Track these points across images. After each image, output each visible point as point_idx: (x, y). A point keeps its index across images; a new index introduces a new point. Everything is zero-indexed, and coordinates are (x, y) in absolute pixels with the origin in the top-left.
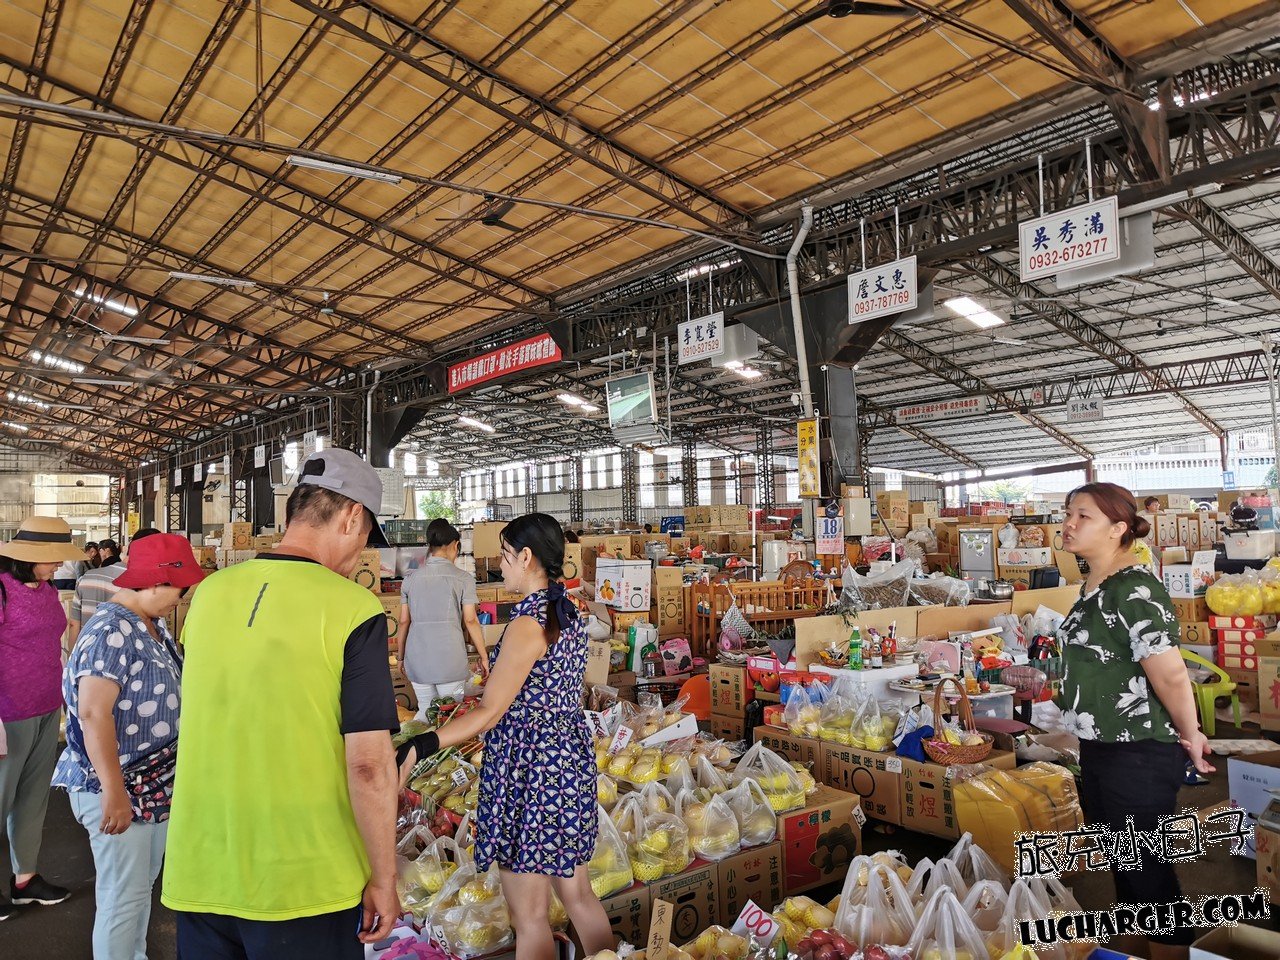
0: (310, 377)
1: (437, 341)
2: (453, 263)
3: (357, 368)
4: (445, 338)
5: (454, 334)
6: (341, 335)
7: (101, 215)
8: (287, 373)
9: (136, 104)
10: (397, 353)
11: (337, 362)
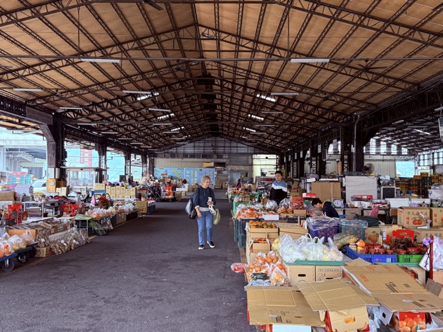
0: (333, 119)
1: (379, 103)
2: (375, 76)
3: (351, 114)
4: (381, 102)
5: (385, 100)
6: (341, 104)
7: (261, 72)
8: (325, 118)
9: (265, 41)
10: (363, 109)
11: (342, 113)
